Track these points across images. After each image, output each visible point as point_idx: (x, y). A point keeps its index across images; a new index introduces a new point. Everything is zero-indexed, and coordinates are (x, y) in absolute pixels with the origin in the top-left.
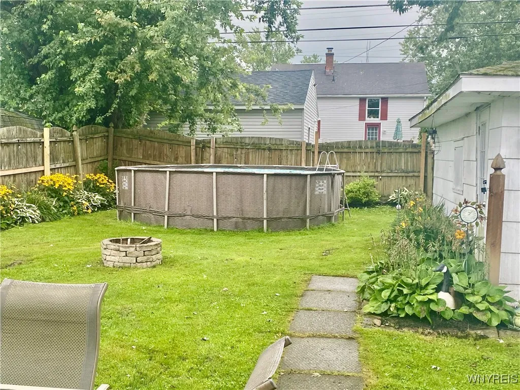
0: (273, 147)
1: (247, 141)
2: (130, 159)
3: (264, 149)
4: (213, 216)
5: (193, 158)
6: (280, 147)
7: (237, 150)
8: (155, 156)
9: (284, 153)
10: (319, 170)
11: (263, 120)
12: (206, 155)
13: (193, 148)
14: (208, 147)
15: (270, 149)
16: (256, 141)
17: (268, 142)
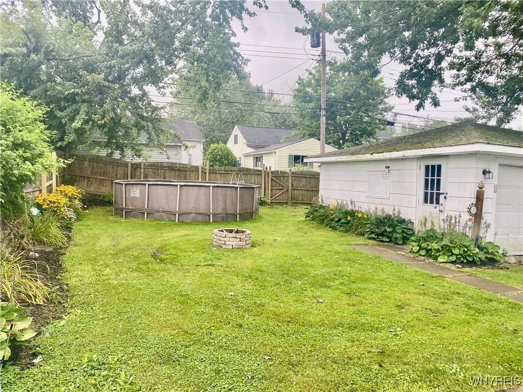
0: (181, 169)
1: (165, 165)
2: (81, 175)
3: (176, 170)
4: (211, 213)
5: (129, 175)
6: (186, 169)
7: (158, 171)
8: (100, 173)
9: (188, 173)
10: (232, 184)
11: (176, 153)
12: (138, 173)
13: (129, 168)
14: (139, 168)
15: (179, 170)
16: (171, 165)
17: (178, 166)
